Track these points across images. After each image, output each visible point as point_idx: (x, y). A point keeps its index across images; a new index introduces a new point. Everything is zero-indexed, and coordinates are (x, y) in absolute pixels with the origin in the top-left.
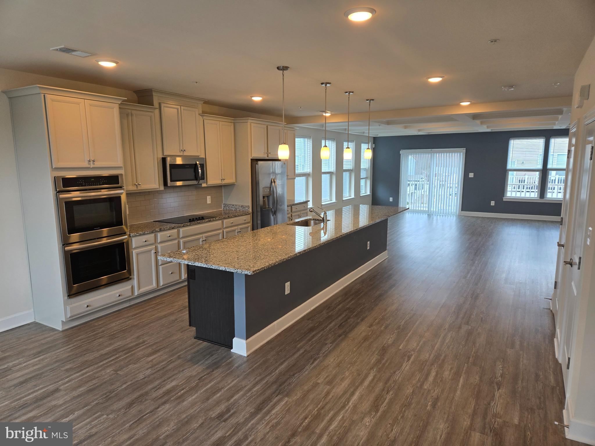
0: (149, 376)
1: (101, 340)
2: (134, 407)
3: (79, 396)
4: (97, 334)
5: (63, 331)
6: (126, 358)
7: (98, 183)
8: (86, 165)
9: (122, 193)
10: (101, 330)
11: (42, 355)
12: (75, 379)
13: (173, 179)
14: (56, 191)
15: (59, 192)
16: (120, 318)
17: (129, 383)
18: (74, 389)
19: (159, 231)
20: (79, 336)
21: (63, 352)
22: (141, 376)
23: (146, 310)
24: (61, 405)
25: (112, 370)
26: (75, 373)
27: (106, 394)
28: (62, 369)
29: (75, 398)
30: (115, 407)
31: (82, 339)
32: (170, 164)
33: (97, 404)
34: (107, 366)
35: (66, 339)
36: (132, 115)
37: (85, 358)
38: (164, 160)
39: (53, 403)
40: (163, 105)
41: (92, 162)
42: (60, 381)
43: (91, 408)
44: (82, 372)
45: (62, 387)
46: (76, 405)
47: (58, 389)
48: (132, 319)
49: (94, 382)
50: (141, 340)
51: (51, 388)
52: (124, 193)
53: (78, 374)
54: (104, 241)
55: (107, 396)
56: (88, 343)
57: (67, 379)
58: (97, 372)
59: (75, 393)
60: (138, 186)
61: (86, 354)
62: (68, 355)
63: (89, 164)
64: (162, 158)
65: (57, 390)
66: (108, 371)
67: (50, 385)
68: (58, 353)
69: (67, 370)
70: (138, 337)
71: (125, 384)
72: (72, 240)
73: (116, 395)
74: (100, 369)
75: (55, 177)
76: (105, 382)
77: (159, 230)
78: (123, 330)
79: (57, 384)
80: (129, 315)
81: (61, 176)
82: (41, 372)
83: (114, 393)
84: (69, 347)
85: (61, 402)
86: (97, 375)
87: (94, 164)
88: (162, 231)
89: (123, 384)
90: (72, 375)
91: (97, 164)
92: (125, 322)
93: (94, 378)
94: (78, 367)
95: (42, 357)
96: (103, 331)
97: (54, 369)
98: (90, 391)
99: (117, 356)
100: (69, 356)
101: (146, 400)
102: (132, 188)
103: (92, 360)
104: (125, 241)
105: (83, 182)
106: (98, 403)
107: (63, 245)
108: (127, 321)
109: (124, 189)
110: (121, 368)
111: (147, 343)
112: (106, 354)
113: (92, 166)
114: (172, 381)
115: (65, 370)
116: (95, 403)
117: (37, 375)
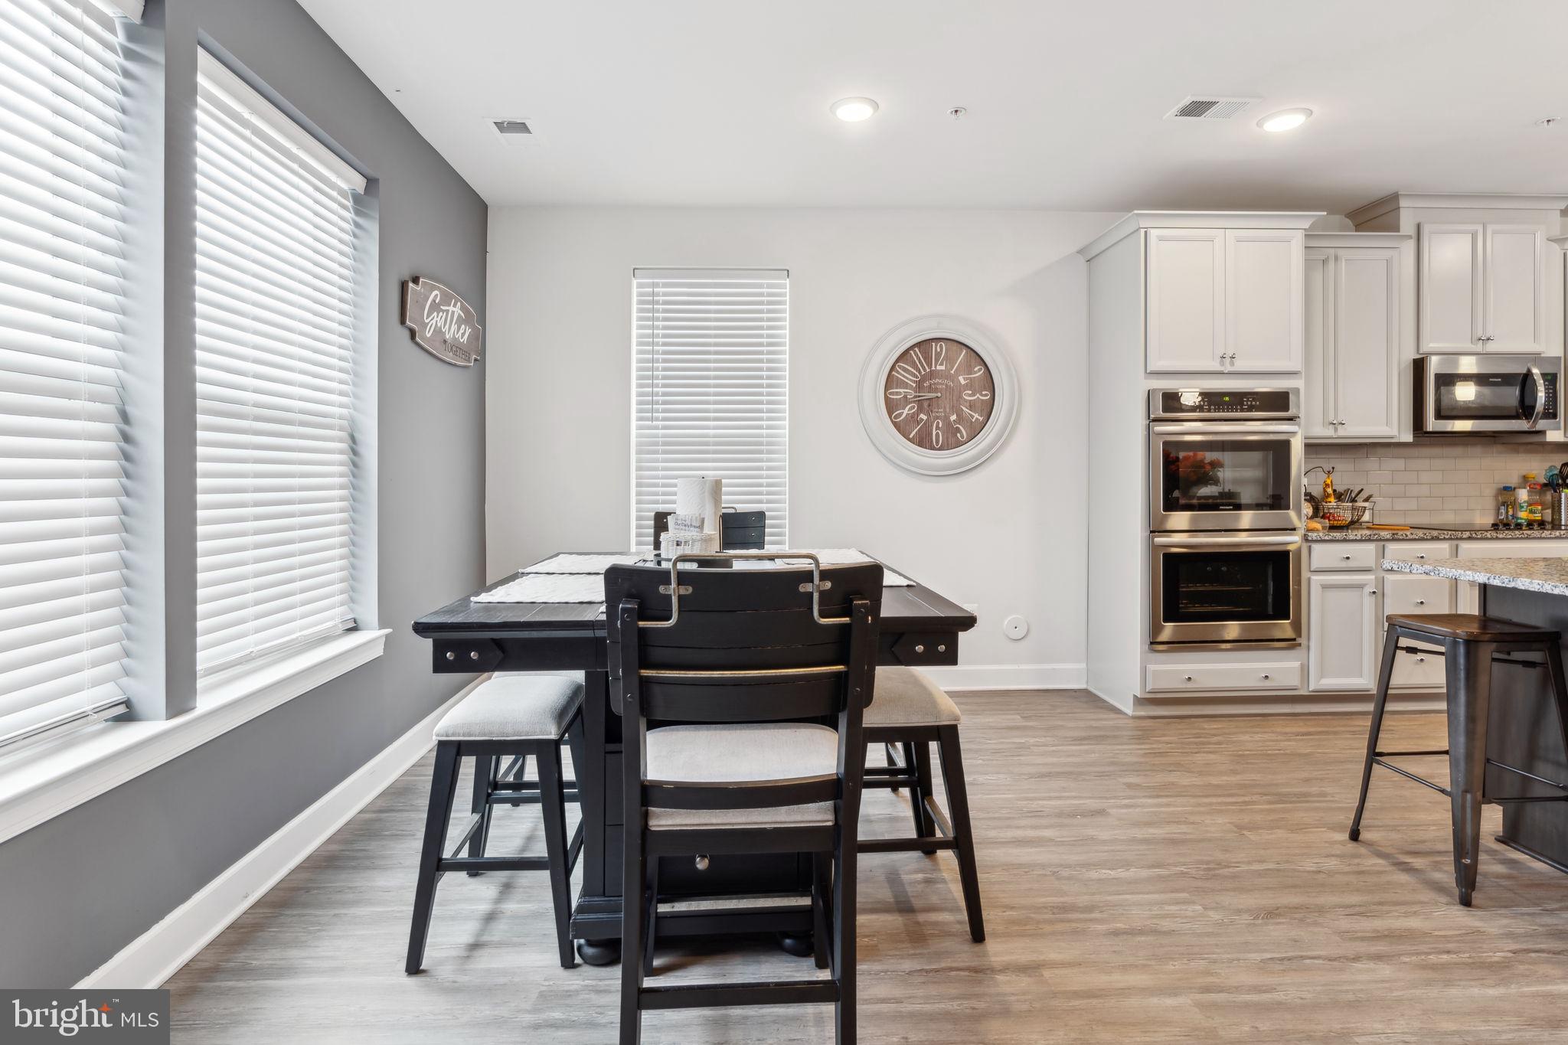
0: (1331, 873)
1: (1212, 756)
2: (1280, 923)
3: (1146, 841)
4: (1203, 743)
5: (1134, 718)
6: (1270, 811)
7: (1239, 407)
8: (1215, 366)
9: (1294, 433)
10: (1215, 739)
11: (1088, 744)
12: (1143, 806)
13: (1442, 414)
14: (1149, 418)
15: (1154, 420)
16: (1266, 730)
17: (1271, 866)
18: (1137, 824)
19: (1388, 540)
20: (1164, 735)
21: (1129, 752)
22: (1309, 865)
23: (1335, 733)
24: (1104, 842)
25: (1230, 823)
26: (1145, 797)
27: (1208, 863)
28: (1120, 780)
29: (1134, 840)
30: (1227, 899)
31: (1171, 743)
32: (1436, 374)
33: (1182, 873)
34: (1220, 812)
35: (1140, 733)
36: (1336, 258)
37: (1172, 778)
38: (1419, 366)
39: (1091, 832)
40: (1426, 230)
41: (1228, 360)
42: (1111, 798)
43: (1169, 876)
44: (1160, 800)
45: (1113, 811)
46: (1137, 855)
47: (1104, 810)
48: (1295, 740)
49: (1184, 828)
50: (1314, 789)
51: (1093, 804)
52: (1300, 432)
53: (1150, 801)
54: (1242, 538)
55: (1209, 869)
56: (1181, 753)
57: (1127, 801)
58: (1192, 813)
59: (1140, 833)
60: (1340, 427)
61: (1175, 771)
62: (1135, 759)
63: (1222, 363)
64: (1414, 359)
65: (1101, 812)
66: (1220, 821)
67: (1090, 798)
68: (1118, 750)
69: (1129, 786)
70: (1307, 780)
71: (1259, 862)
72: (1171, 525)
73: (1234, 877)
74: (1202, 809)
75: (1149, 391)
76: (1210, 840)
77: (1388, 537)
78: (1269, 755)
79: (1105, 801)
80: (1288, 730)
81: (1160, 390)
82: (1079, 770)
83: (1226, 870)
84: (1143, 747)
85: (1105, 835)
86: (1192, 819)
87: (1232, 364)
88: (1399, 540)
89: (1255, 861)
90: (1139, 797)
91: (1240, 365)
92: (1277, 741)
93: (1185, 821)
94: (1154, 787)
95: (1086, 747)
96: (1219, 743)
97: (1105, 774)
98: (1173, 842)
99: (1247, 799)
100: (1137, 763)
101: (1315, 924)
102: (1322, 432)
103: (1185, 786)
104: (1290, 547)
105: (1206, 403)
106: (1186, 873)
107: (1151, 532)
108: (1281, 741)
109: (1299, 425)
110: (1253, 827)
111: (1332, 799)
112: (1218, 786)
113: (1228, 368)
114: (1407, 915)
115: (1124, 784)
116: (1178, 869)
117: (1071, 773)
